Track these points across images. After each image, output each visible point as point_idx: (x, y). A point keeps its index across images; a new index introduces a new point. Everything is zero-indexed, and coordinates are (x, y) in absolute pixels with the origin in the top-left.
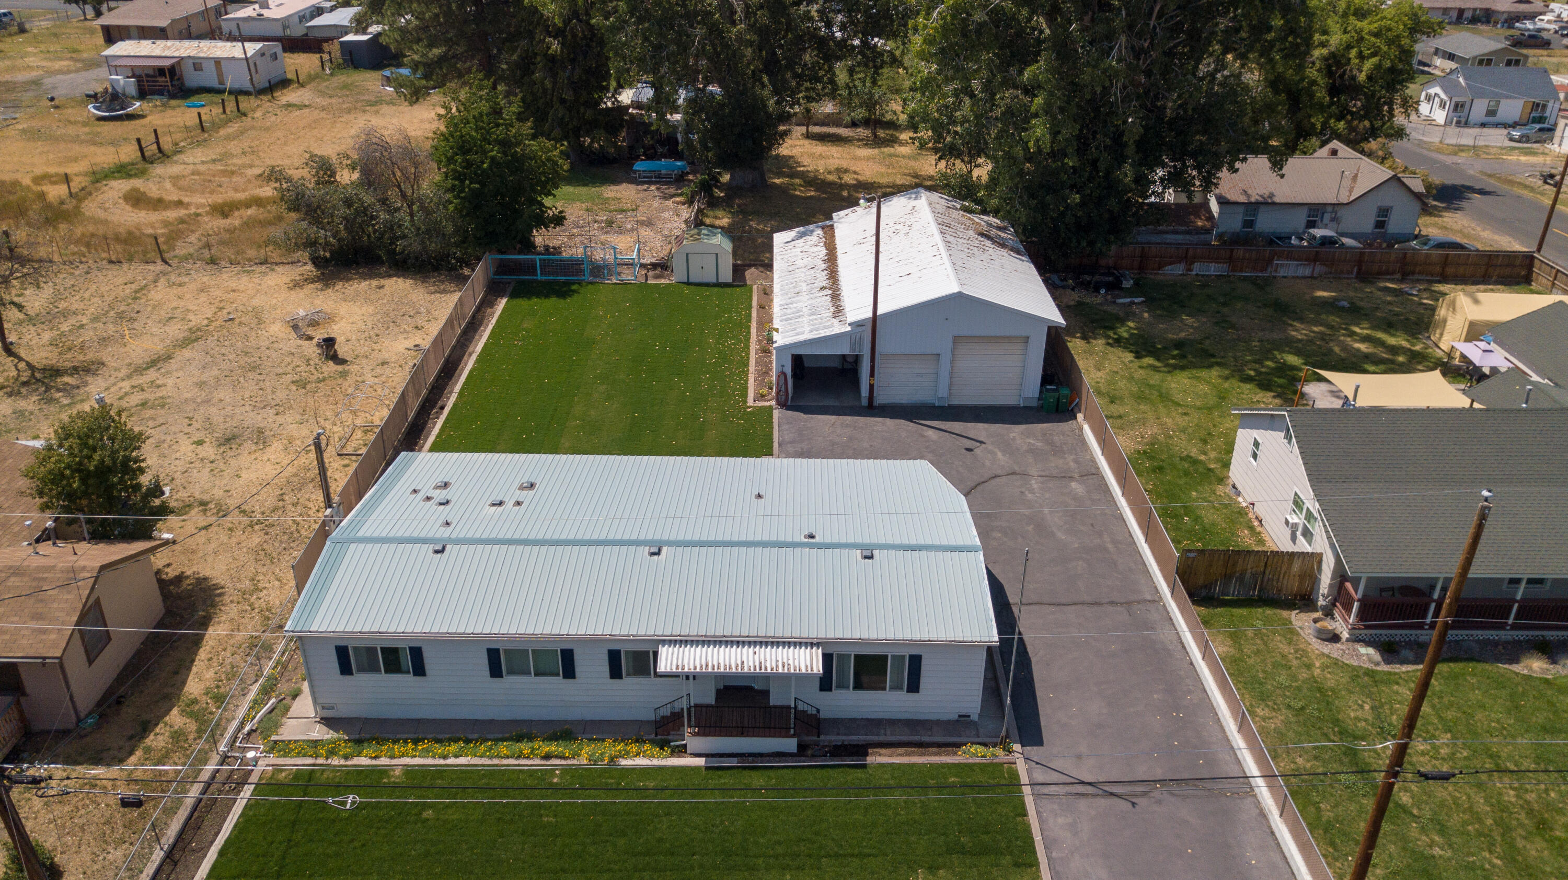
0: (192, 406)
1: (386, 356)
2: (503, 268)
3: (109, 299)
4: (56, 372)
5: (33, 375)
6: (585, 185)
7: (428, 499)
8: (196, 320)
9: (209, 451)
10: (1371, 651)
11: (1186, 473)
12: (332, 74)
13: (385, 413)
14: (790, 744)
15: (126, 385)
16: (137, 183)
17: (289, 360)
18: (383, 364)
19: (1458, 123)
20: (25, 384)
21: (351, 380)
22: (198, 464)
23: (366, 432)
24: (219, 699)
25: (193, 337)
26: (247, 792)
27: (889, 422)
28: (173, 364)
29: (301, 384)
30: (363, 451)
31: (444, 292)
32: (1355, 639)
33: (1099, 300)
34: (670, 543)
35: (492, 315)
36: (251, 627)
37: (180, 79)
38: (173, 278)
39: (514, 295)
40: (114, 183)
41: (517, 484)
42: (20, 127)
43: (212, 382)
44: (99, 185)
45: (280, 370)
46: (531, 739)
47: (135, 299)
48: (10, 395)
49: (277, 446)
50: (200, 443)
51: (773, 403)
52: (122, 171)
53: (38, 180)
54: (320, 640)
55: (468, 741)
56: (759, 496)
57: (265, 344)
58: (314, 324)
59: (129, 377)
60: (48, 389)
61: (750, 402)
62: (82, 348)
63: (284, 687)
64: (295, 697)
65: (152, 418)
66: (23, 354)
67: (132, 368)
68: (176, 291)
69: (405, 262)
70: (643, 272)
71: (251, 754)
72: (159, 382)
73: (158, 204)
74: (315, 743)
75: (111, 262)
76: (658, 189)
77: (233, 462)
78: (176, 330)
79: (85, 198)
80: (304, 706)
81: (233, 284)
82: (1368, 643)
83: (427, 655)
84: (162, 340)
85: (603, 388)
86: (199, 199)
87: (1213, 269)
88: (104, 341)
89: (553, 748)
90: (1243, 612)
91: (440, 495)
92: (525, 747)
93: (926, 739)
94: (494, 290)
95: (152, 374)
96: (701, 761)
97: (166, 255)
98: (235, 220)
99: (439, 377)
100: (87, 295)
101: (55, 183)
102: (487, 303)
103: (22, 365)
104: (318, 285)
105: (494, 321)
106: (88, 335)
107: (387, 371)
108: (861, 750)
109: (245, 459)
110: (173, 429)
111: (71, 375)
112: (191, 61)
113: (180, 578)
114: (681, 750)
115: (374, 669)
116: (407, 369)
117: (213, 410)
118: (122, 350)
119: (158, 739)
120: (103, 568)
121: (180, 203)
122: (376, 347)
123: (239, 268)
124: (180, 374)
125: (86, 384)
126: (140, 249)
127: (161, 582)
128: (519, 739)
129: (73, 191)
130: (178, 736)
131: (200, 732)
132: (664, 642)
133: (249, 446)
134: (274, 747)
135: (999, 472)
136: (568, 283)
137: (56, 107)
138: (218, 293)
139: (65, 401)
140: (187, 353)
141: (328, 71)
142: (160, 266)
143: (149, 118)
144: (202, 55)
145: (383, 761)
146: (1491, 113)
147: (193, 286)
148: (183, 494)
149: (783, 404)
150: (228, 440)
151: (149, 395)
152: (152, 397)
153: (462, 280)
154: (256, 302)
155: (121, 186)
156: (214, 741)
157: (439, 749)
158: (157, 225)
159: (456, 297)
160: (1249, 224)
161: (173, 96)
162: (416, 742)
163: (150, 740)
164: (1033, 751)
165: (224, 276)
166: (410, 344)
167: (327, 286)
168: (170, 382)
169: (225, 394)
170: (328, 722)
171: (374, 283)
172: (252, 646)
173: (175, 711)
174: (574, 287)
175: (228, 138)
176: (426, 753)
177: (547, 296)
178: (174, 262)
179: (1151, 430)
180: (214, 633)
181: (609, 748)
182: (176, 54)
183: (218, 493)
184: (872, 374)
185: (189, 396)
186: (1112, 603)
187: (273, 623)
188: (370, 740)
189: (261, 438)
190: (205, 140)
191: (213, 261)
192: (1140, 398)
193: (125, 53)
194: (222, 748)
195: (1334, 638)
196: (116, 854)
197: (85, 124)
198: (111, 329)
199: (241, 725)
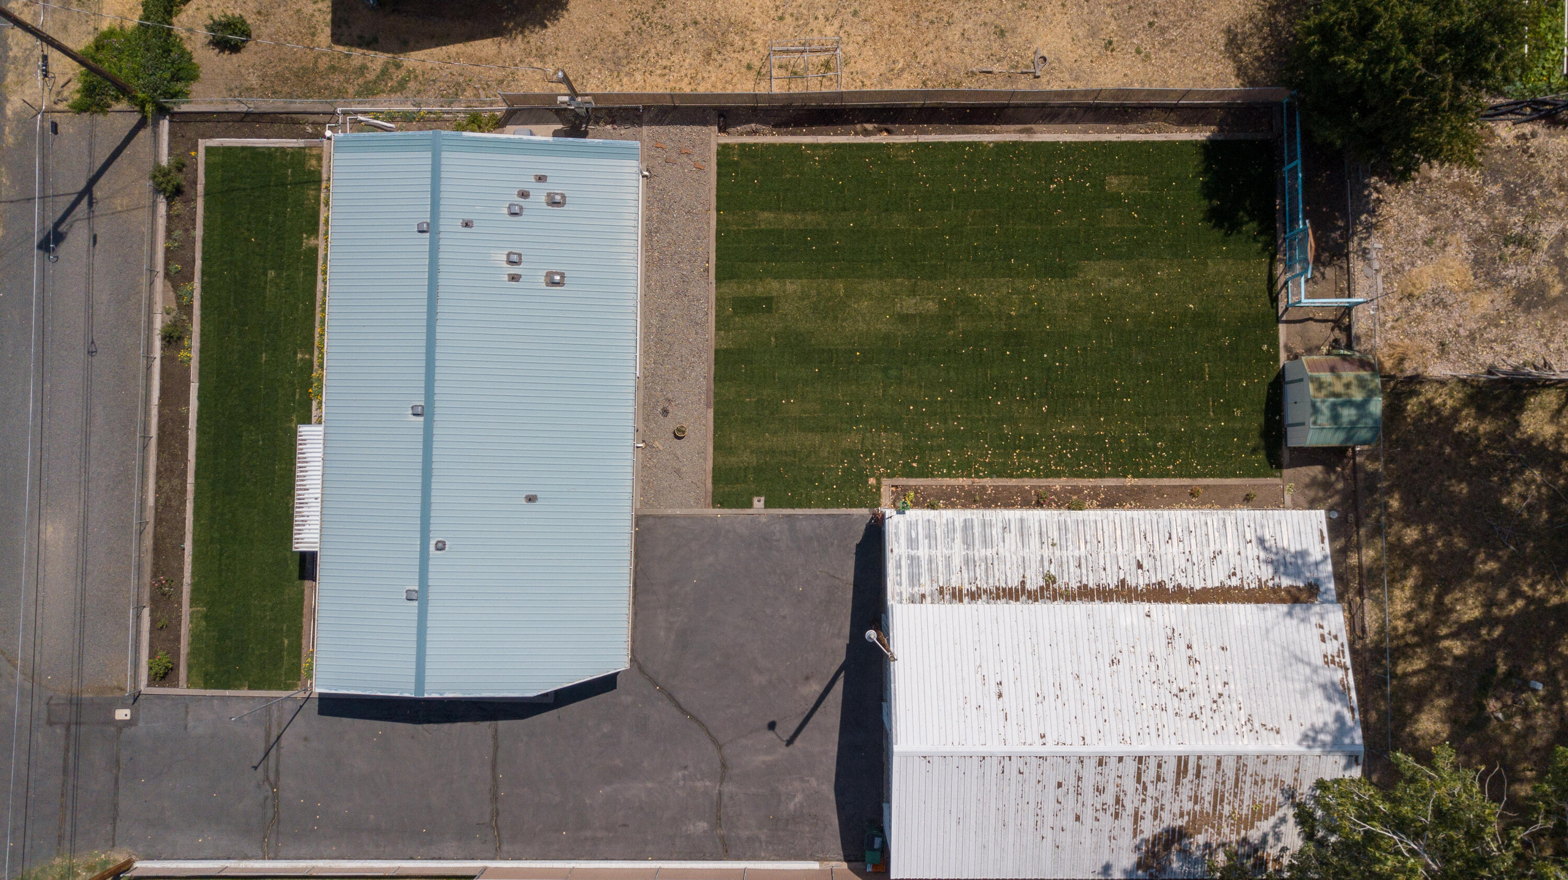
34: (428, 425)
186: (496, 813)
199: (364, 113)
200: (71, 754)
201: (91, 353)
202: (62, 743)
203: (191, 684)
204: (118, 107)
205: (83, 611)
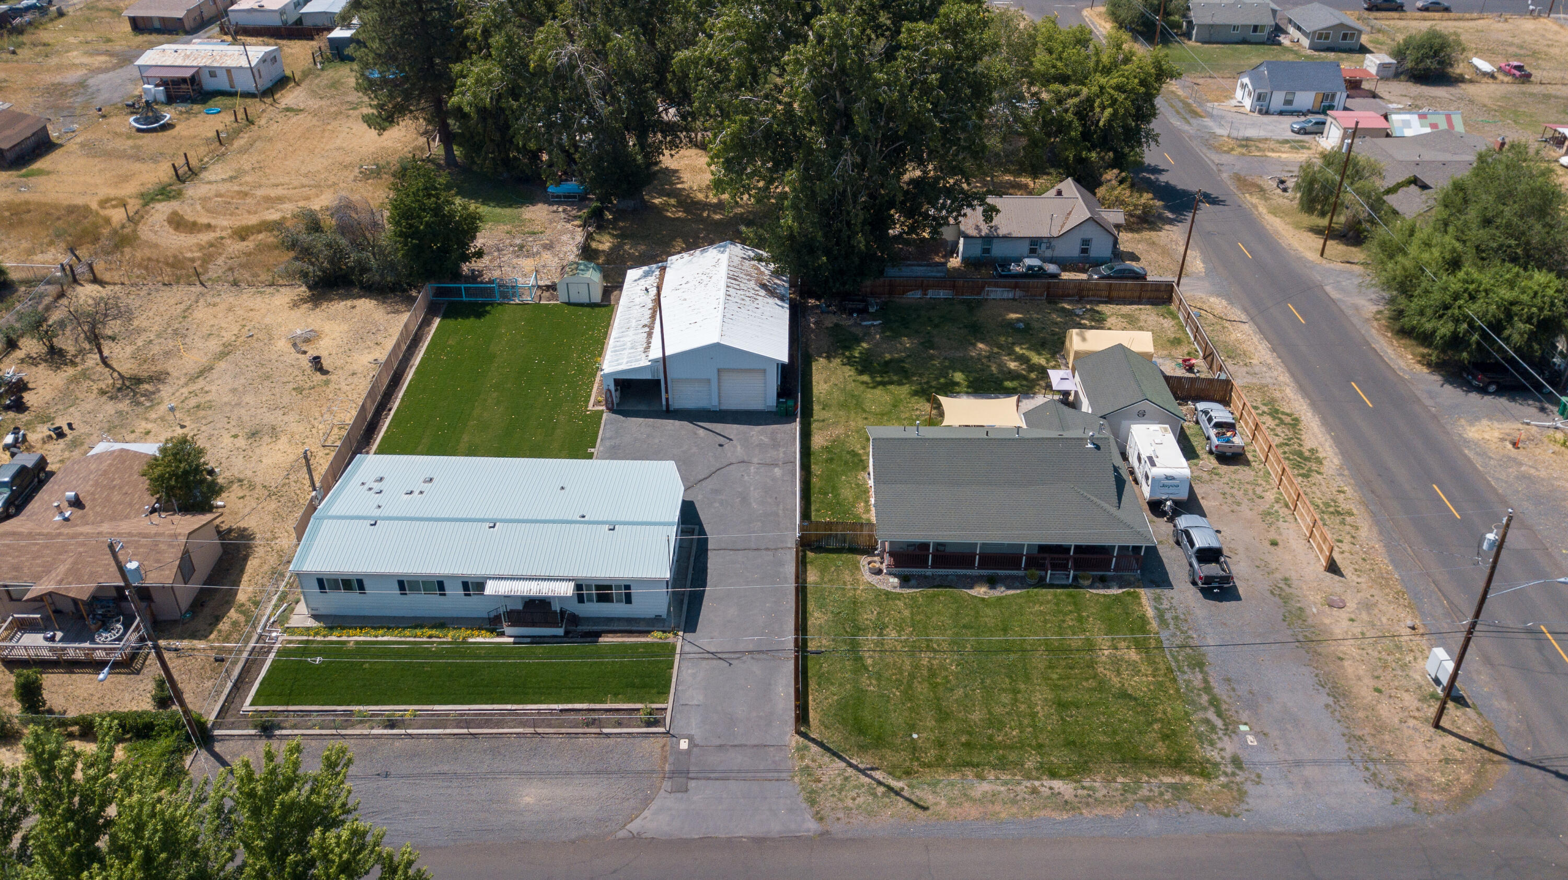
0: (228, 409)
1: (355, 367)
2: (440, 292)
3: (166, 317)
4: (138, 381)
5: (123, 383)
6: (510, 206)
7: (370, 489)
8: (228, 336)
9: (241, 442)
10: (896, 580)
11: (846, 463)
12: (322, 69)
13: (354, 413)
14: (560, 631)
15: (185, 391)
16: (174, 205)
17: (290, 370)
18: (353, 374)
19: (1260, 112)
20: (119, 390)
21: (332, 386)
22: (235, 452)
23: (340, 428)
24: (257, 604)
25: (225, 353)
26: (272, 656)
27: (677, 423)
28: (215, 374)
29: (299, 390)
30: (339, 443)
31: (397, 312)
32: (890, 574)
33: (850, 322)
34: (502, 521)
35: (428, 333)
36: (272, 560)
37: (200, 84)
38: (209, 300)
39: (445, 317)
40: (159, 206)
41: (422, 479)
42: (78, 140)
43: (241, 389)
44: (147, 208)
45: (285, 380)
46: (422, 627)
47: (184, 317)
48: (111, 398)
49: (284, 439)
50: (236, 436)
51: (604, 408)
52: (164, 193)
53: (103, 203)
54: (308, 575)
55: (389, 628)
56: (562, 488)
57: (274, 357)
58: (307, 341)
59: (186, 384)
60: (135, 394)
61: (590, 407)
62: (153, 360)
63: (291, 597)
64: (297, 603)
65: (204, 418)
66: (115, 366)
67: (188, 377)
68: (211, 310)
69: (371, 286)
70: (539, 293)
71: (274, 634)
72: (206, 389)
73: (193, 227)
74: (308, 629)
75: (164, 284)
76: (564, 211)
77: (257, 451)
78: (214, 345)
79: (139, 221)
80: (302, 608)
81: (251, 304)
82: (895, 575)
83: (365, 583)
84: (206, 354)
85: (495, 395)
86: (224, 222)
87: (942, 294)
88: (167, 354)
89: (434, 632)
90: (835, 556)
91: (377, 486)
92: (419, 632)
93: (634, 628)
94: (432, 310)
95: (201, 383)
96: (511, 640)
97: (203, 278)
98: (250, 244)
99: (389, 386)
100: (151, 314)
101: (114, 207)
102: (426, 322)
103: (115, 375)
104: (309, 305)
105: (429, 338)
106: (156, 349)
107: (355, 380)
108: (598, 634)
109: (264, 449)
110: (218, 426)
111: (149, 383)
112: (207, 71)
113: (230, 530)
114: (502, 634)
115: (338, 588)
116: (369, 378)
117: (243, 411)
118: (180, 362)
119: (224, 625)
120: (190, 534)
121: (209, 227)
122: (349, 360)
123: (254, 289)
124: (220, 382)
125: (159, 391)
126: (184, 272)
127: (219, 532)
128: (415, 627)
129: (131, 214)
130: (235, 624)
131: (247, 622)
132: (490, 578)
133: (266, 439)
134: (287, 630)
135: (734, 461)
136: (484, 304)
137: (104, 116)
138: (241, 312)
139: (148, 404)
140: (222, 365)
141: (319, 66)
142: (198, 289)
143: (178, 128)
144: (216, 64)
145: (344, 638)
146: (1288, 102)
147: (223, 306)
148: (227, 474)
149: (611, 410)
150: (253, 434)
151: (202, 399)
152: (203, 401)
153: (411, 300)
154: (267, 320)
155: (162, 209)
156: (254, 627)
157: (373, 632)
158: (194, 248)
159: (406, 317)
160: (986, 251)
161: (194, 101)
162: (361, 629)
163: (221, 626)
164: (689, 636)
165: (245, 296)
166: (371, 358)
167: (316, 306)
168: (214, 388)
169: (249, 399)
170: (315, 617)
171: (349, 303)
172: (273, 573)
173: (232, 610)
174: (488, 308)
175: (243, 151)
176: (366, 635)
177: (468, 317)
178: (208, 284)
179: (839, 431)
180: (252, 565)
181: (463, 633)
182: (195, 64)
183: (249, 473)
184: (667, 392)
185: (226, 400)
186: (767, 549)
187: (285, 559)
188: (336, 628)
189: (274, 432)
190: (223, 155)
191: (235, 284)
192: (843, 406)
193: (153, 63)
194: (259, 631)
195: (879, 572)
196: (209, 684)
197: (129, 137)
198: (171, 344)
199: (269, 618)
200: (712, 775)
201: (387, 775)
202: (703, 782)
203: (666, 701)
204: (188, 763)
205: (598, 772)
